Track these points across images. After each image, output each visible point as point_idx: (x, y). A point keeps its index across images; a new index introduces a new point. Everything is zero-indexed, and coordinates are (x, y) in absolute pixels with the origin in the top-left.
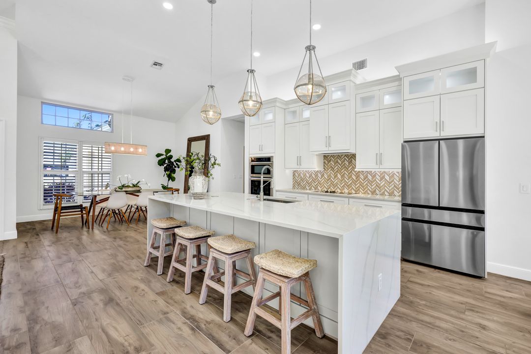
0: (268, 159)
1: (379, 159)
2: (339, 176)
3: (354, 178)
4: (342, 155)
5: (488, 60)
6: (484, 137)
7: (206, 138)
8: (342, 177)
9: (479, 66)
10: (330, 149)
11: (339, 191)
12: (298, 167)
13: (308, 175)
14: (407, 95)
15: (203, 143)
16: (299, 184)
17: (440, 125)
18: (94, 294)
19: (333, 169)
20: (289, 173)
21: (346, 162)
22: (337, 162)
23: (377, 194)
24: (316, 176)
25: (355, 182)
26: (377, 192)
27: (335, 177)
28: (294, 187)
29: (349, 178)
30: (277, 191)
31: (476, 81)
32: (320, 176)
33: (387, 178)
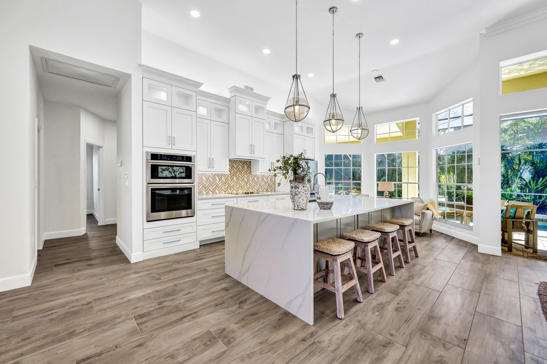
2: (235, 179)
4: (237, 161)
10: (253, 156)
11: (235, 192)
12: (209, 170)
13: (205, 179)
18: (437, 335)
21: (240, 167)
24: (214, 179)
27: (232, 180)
29: (242, 180)
32: (218, 179)
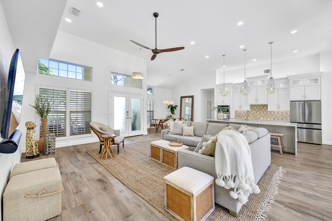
0: (228, 106)
1: (278, 107)
3: (265, 113)
5: (322, 77)
6: (320, 101)
7: (192, 97)
8: (259, 113)
9: (319, 78)
14: (291, 85)
15: (191, 99)
16: (238, 116)
17: (305, 96)
19: (255, 110)
20: (234, 111)
22: (257, 107)
23: (276, 119)
25: (266, 115)
26: (276, 118)
28: (236, 117)
29: (263, 113)
30: (232, 119)
31: (317, 83)
33: (280, 113)
